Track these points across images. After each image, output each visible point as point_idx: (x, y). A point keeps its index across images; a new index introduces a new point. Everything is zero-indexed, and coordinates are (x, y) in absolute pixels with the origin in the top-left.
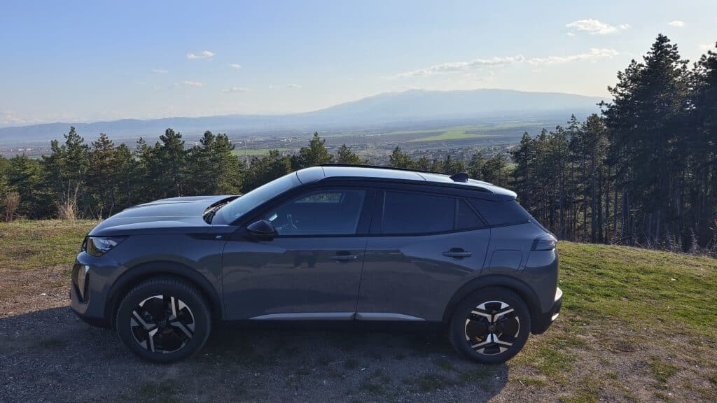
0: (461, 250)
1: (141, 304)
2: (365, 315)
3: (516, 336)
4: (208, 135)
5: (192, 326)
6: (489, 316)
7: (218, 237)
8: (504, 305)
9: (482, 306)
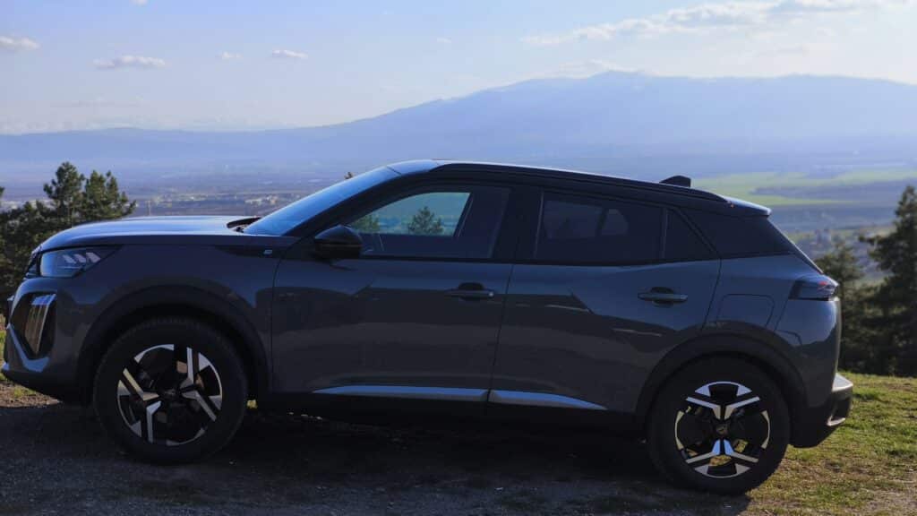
0: (669, 291)
1: (138, 358)
2: (504, 396)
3: (764, 446)
4: (65, 173)
5: (217, 399)
6: (716, 408)
7: (266, 252)
8: (743, 390)
9: (704, 390)
